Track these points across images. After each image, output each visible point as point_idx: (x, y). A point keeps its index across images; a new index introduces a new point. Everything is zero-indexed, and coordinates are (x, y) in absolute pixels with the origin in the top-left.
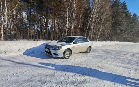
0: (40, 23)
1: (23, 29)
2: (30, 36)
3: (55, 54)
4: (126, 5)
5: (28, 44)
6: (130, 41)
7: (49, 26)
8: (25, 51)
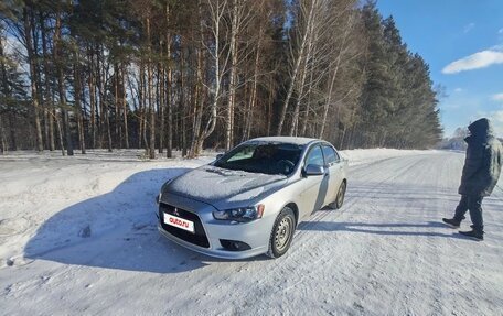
0: (89, 81)
1: (10, 105)
2: (43, 133)
3: (228, 245)
4: (396, 26)
5: (53, 185)
6: (410, 146)
7: (128, 91)
8: (40, 231)
